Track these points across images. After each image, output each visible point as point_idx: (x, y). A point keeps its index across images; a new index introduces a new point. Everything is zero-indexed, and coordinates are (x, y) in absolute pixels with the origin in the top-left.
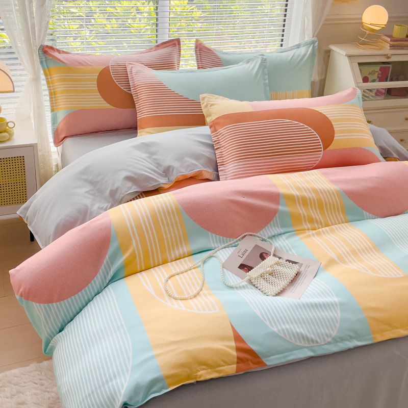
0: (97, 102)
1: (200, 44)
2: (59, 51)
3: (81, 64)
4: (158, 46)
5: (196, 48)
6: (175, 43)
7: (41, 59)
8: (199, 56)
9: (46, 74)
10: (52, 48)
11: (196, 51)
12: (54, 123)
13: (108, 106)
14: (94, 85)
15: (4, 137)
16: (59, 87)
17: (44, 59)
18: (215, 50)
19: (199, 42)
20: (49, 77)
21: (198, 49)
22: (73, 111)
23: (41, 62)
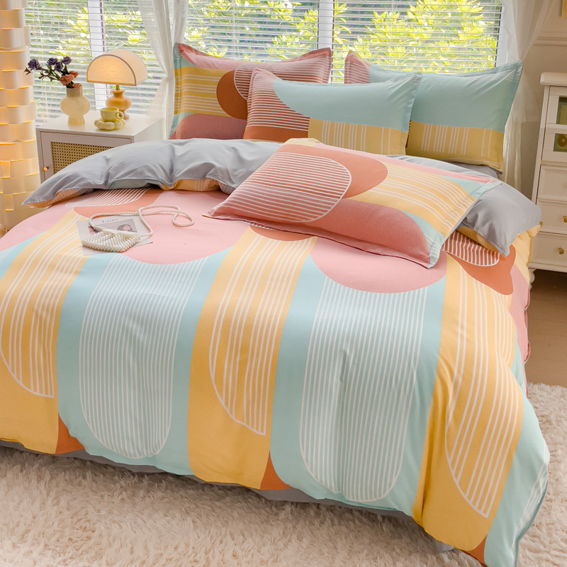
0: (213, 107)
1: (352, 56)
2: (197, 52)
3: (209, 66)
4: (304, 56)
5: (346, 60)
6: (326, 53)
7: (175, 57)
8: (348, 70)
9: (176, 74)
10: (189, 48)
11: (346, 64)
12: (173, 126)
13: (223, 113)
14: (213, 89)
15: (109, 126)
16: (185, 88)
17: (178, 59)
18: (369, 65)
19: (352, 54)
20: (179, 77)
21: (349, 62)
22: (190, 114)
23: (175, 61)
